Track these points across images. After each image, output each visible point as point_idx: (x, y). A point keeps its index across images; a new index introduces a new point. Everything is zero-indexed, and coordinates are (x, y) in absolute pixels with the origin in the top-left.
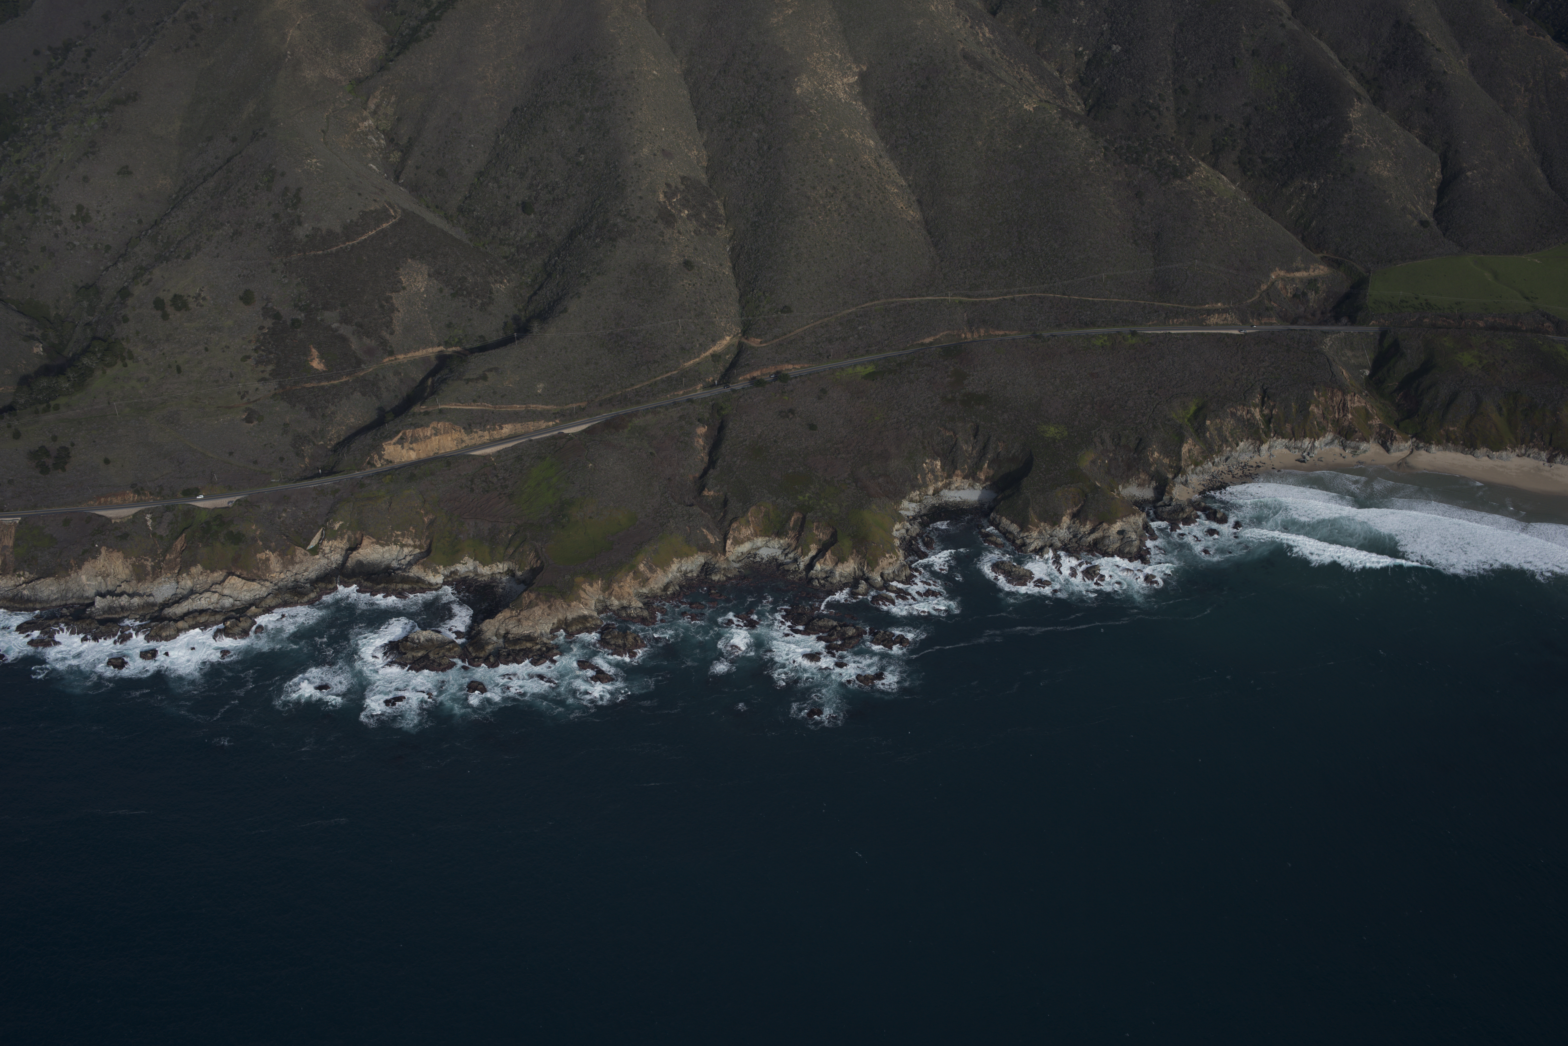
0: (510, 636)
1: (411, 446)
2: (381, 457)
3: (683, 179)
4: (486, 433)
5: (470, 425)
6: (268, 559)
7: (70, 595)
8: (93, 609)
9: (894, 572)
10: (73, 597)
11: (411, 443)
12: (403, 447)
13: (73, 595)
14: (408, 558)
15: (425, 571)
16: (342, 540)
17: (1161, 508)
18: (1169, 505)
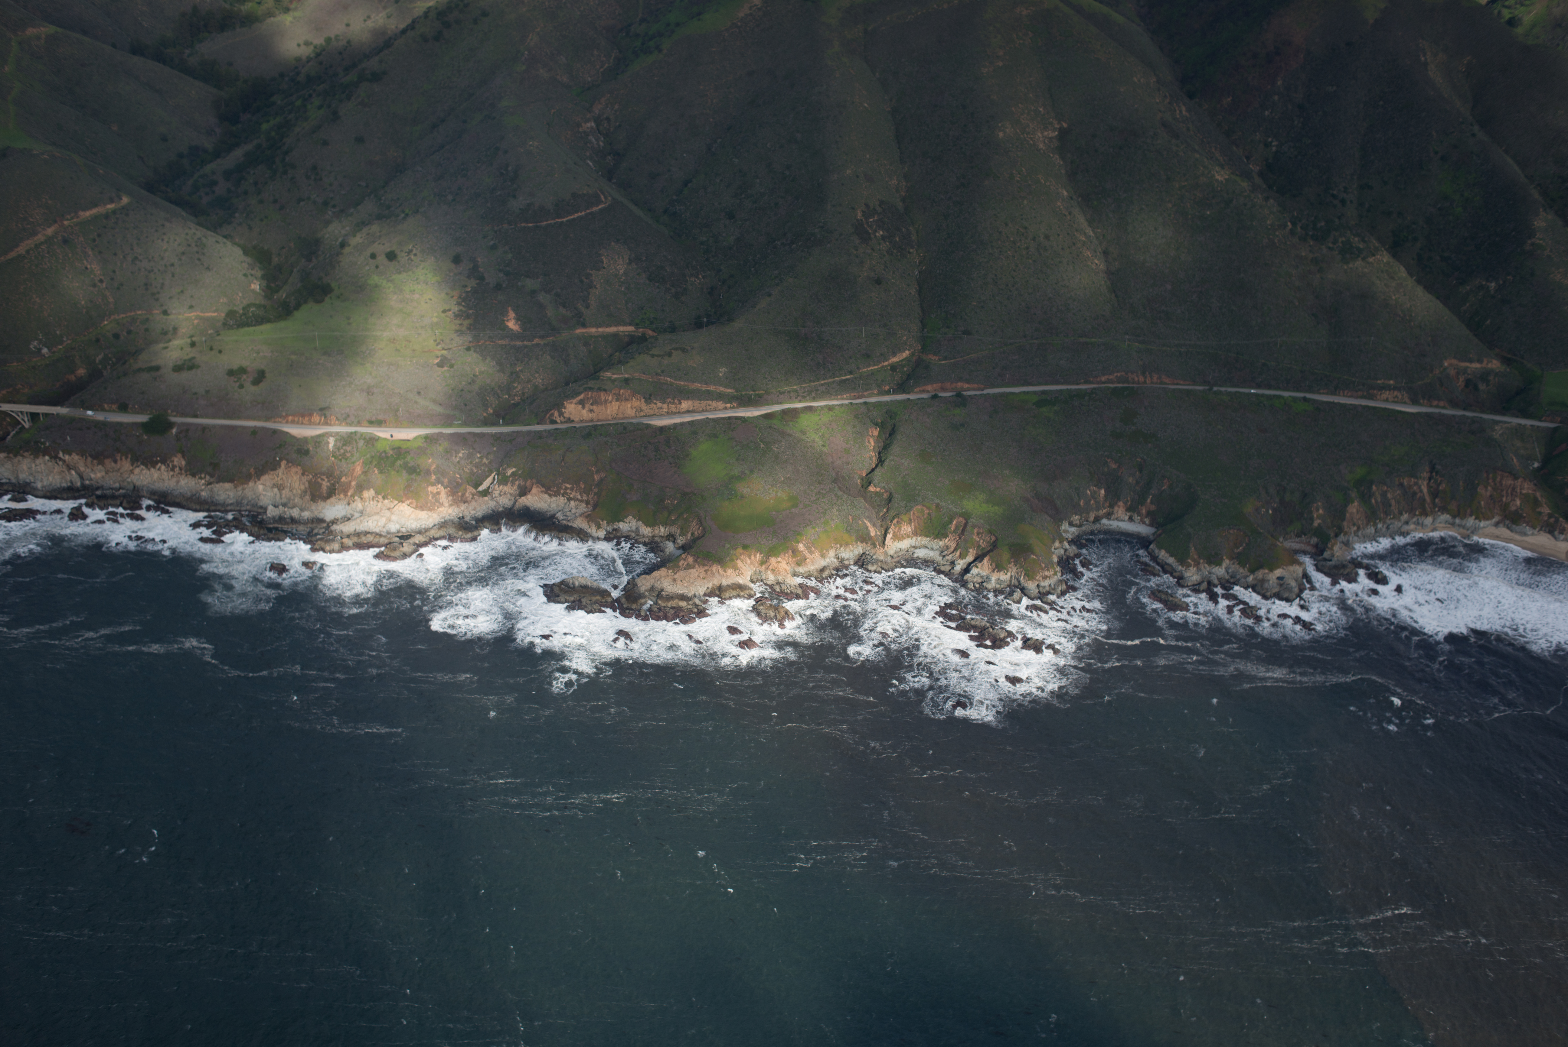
0: (663, 593)
1: (591, 407)
2: (561, 414)
3: (882, 203)
4: (665, 406)
5: (650, 395)
6: (438, 493)
7: (245, 502)
8: (265, 517)
9: (1050, 585)
10: (247, 505)
11: (592, 404)
12: (583, 408)
13: (248, 502)
14: (574, 511)
15: (588, 522)
16: (512, 486)
17: (1321, 563)
18: (1331, 560)
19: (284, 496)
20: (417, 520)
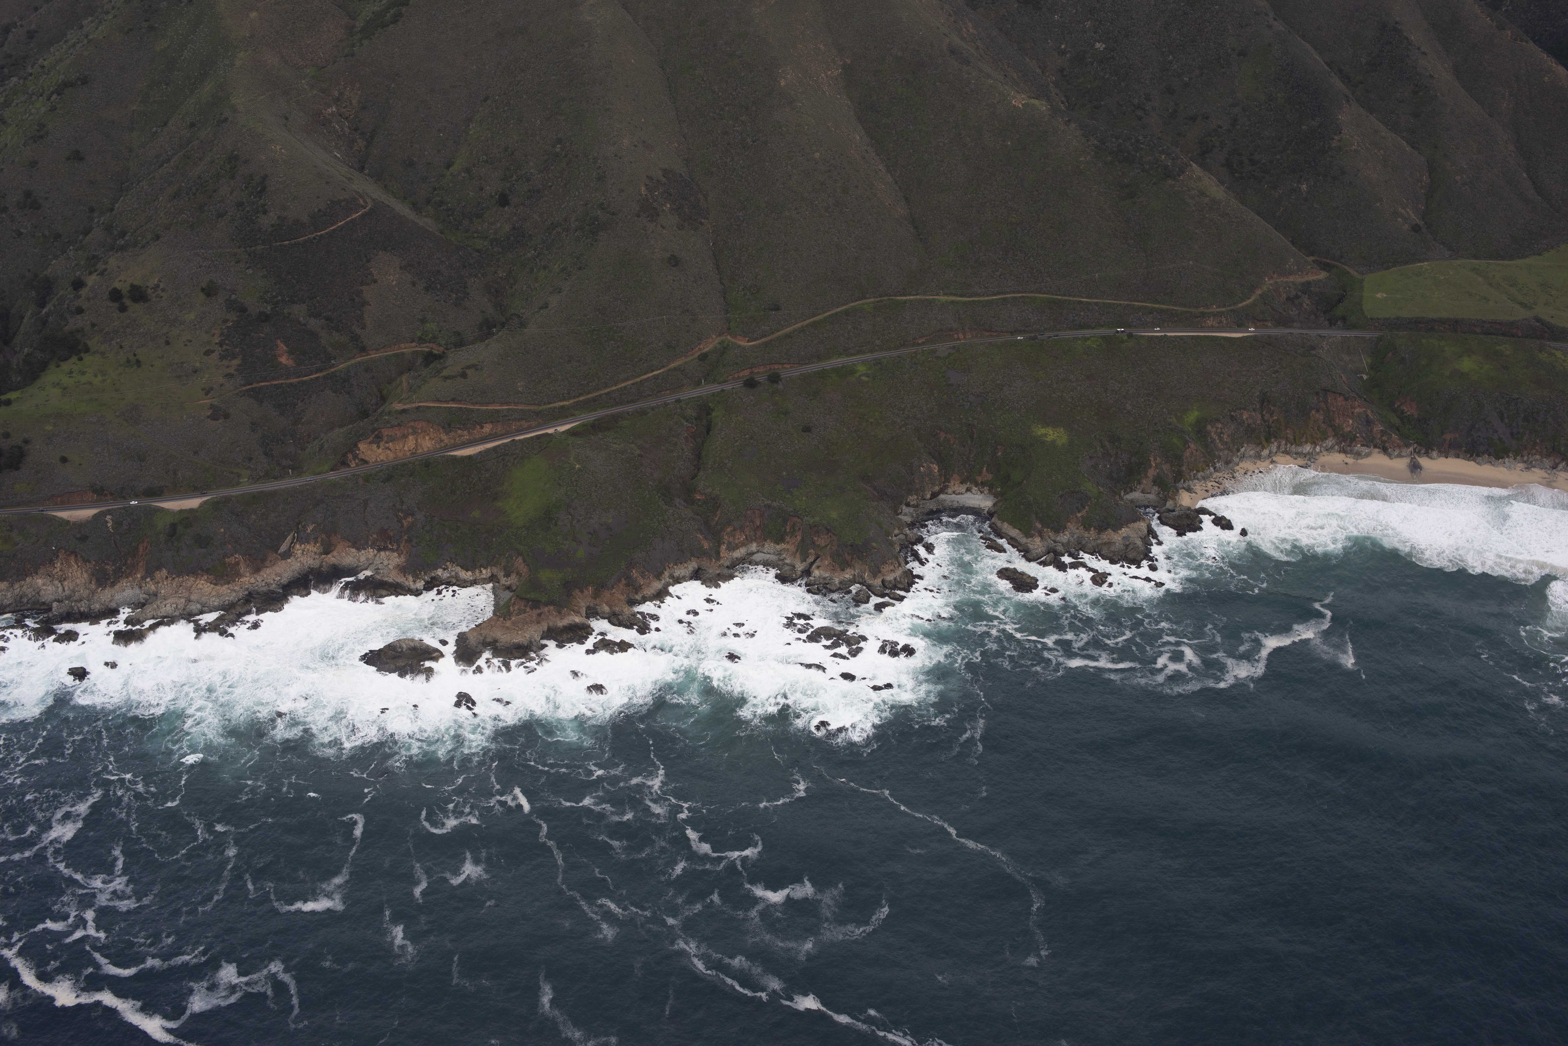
0: (498, 644)
1: (387, 446)
2: (356, 457)
3: (666, 172)
4: (465, 433)
6: (237, 564)
7: (25, 600)
8: (51, 615)
9: (895, 579)
10: (27, 603)
11: (387, 442)
13: (28, 600)
14: (386, 563)
15: (405, 576)
16: (315, 544)
17: (1165, 514)
18: (1174, 511)
19: (66, 588)
20: (218, 596)
